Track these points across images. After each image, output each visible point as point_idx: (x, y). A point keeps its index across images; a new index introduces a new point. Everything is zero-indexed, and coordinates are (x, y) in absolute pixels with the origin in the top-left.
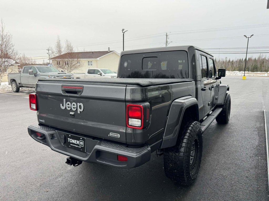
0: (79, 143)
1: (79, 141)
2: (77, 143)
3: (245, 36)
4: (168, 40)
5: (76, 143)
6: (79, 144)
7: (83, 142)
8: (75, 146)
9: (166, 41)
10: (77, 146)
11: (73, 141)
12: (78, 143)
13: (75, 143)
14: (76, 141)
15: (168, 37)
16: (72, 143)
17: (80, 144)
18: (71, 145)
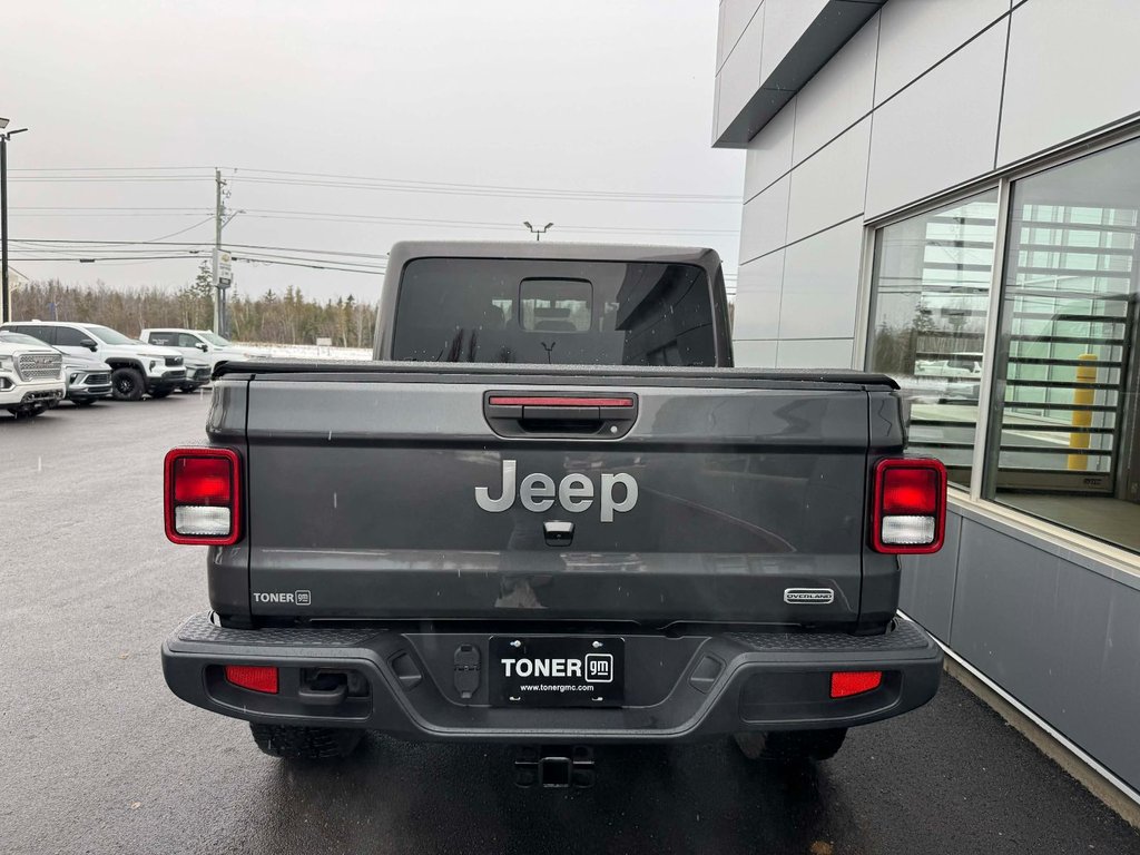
0: (582, 668)
1: (579, 663)
2: (565, 670)
3: (527, 223)
4: (227, 203)
5: (563, 674)
6: (579, 674)
7: (608, 659)
8: (554, 688)
9: (215, 206)
10: (563, 689)
11: (541, 667)
12: (578, 669)
13: (555, 674)
14: (563, 661)
15: (224, 188)
16: (532, 680)
17: (589, 672)
18: (523, 688)
